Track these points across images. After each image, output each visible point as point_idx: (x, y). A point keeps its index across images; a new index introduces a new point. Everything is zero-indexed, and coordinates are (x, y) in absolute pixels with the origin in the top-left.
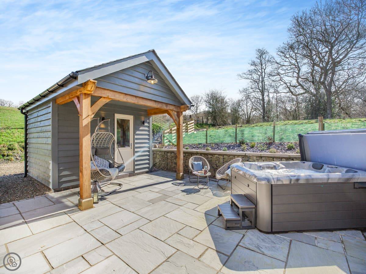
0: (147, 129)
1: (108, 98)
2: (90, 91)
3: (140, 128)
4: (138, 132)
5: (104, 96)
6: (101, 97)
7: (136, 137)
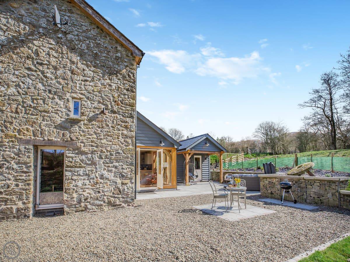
0: (208, 161)
3: (204, 161)
4: (203, 163)
6: (191, 153)
7: (203, 165)
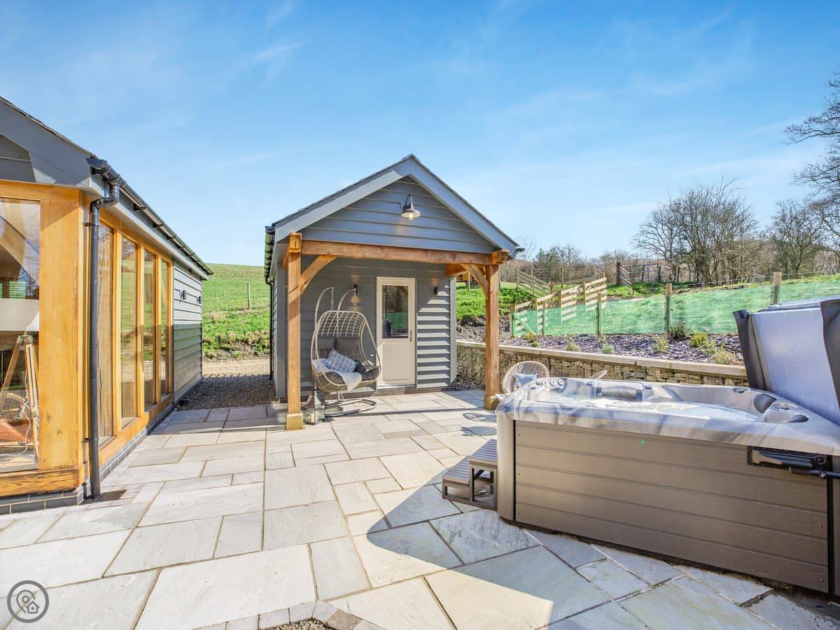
0: (444, 302)
1: (329, 255)
2: (295, 249)
3: (429, 300)
4: (423, 310)
5: (322, 253)
6: (318, 256)
7: (419, 318)
